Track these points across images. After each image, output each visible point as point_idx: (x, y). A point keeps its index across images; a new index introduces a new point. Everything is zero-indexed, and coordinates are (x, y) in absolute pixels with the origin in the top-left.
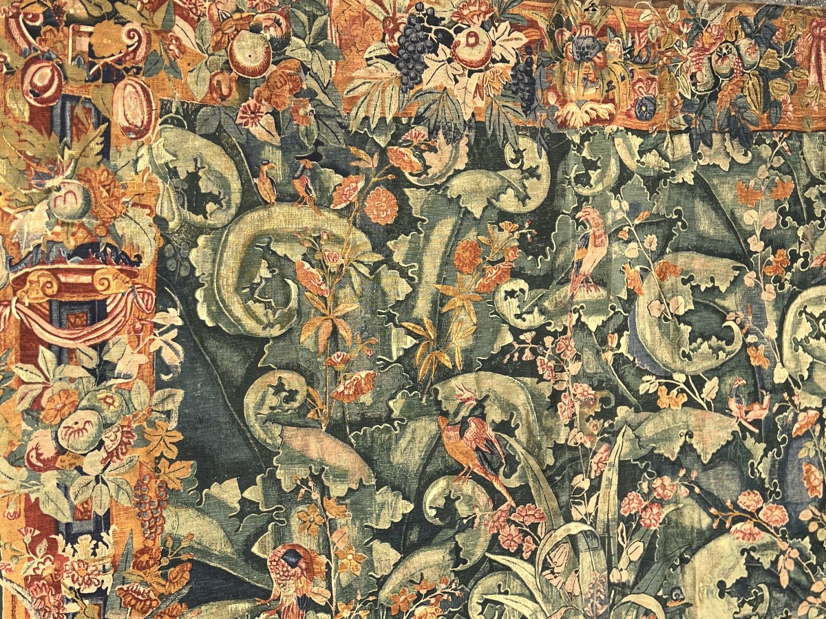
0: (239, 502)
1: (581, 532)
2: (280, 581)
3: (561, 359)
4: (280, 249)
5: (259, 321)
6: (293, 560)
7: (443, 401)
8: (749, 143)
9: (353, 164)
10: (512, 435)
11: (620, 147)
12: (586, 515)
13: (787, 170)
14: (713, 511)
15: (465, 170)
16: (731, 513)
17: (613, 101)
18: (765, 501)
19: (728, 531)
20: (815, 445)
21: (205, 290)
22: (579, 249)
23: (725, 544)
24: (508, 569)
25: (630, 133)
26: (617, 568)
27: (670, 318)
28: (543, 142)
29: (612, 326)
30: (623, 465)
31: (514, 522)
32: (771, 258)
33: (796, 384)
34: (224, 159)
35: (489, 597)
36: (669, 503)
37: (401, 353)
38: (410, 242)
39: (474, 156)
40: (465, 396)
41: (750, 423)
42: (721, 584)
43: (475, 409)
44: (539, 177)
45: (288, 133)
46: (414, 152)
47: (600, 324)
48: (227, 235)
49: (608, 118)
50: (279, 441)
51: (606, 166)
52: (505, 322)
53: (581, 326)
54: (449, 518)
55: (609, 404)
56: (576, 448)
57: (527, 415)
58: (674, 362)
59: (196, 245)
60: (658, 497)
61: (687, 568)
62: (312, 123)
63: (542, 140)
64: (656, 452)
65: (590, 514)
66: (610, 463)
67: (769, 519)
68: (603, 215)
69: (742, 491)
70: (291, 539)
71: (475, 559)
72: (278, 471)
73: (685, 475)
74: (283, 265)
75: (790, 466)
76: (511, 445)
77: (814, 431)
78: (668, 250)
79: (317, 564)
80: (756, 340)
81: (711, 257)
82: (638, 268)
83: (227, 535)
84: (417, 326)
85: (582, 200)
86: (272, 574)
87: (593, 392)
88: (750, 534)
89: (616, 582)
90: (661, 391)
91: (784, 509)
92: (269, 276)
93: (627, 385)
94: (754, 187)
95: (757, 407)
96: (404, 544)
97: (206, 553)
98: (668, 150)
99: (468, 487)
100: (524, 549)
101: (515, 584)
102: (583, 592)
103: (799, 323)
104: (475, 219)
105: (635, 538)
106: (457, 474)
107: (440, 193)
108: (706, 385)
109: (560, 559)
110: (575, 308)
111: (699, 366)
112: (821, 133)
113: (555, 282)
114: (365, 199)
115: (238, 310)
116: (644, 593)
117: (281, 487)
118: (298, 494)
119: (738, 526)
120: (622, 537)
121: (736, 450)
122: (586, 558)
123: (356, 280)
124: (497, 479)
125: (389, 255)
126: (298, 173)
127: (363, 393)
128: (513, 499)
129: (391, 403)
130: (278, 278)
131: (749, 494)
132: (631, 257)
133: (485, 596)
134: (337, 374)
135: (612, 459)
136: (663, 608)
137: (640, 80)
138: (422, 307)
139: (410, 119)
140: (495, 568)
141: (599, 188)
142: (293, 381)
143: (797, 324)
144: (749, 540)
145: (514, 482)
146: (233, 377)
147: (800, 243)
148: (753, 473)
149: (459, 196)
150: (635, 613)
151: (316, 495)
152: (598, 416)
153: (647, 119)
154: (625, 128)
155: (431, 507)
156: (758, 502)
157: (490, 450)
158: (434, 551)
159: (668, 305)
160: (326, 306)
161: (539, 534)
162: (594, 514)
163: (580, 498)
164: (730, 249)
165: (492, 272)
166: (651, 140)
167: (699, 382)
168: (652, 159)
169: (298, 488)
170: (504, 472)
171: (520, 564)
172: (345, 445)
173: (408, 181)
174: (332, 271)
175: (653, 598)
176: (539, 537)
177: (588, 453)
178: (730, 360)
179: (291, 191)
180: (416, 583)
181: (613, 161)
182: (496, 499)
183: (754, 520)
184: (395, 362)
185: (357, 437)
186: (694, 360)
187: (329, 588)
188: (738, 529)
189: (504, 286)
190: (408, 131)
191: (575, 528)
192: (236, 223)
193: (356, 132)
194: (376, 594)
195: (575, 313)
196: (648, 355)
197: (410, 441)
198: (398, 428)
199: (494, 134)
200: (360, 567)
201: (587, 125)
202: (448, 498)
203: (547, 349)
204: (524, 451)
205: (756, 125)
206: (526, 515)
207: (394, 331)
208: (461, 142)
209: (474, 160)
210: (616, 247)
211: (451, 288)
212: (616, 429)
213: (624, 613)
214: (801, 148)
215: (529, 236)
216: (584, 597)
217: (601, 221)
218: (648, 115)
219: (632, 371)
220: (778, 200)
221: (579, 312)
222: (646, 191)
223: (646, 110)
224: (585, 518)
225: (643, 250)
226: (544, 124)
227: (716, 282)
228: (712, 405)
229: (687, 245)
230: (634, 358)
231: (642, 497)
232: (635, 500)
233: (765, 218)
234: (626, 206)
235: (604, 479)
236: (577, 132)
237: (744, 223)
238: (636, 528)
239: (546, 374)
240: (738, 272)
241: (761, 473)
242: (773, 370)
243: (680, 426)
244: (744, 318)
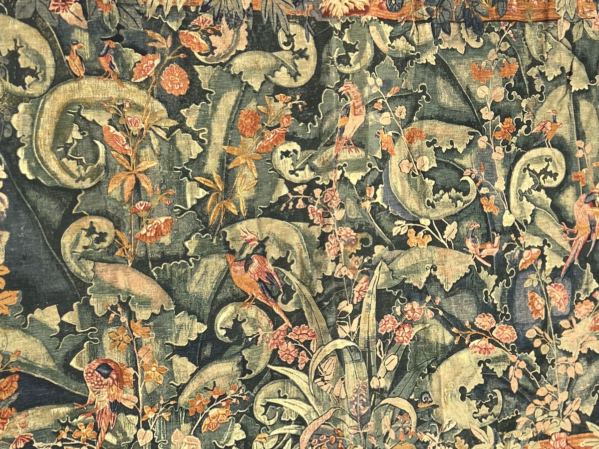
0: (59, 325)
1: (346, 347)
2: (94, 390)
3: (328, 207)
4: (89, 116)
5: (72, 175)
6: (106, 372)
7: (230, 241)
8: (481, 31)
9: (150, 44)
10: (289, 269)
11: (374, 33)
12: (350, 333)
13: (513, 53)
14: (454, 330)
15: (245, 51)
16: (469, 332)
18: (497, 322)
19: (467, 346)
20: (537, 277)
21: (25, 149)
22: (342, 117)
23: (464, 356)
24: (286, 377)
25: (382, 22)
26: (376, 377)
27: (417, 174)
28: (310, 29)
29: (369, 181)
30: (380, 293)
31: (291, 340)
32: (500, 125)
33: (521, 227)
34: (39, 39)
35: (270, 400)
36: (418, 323)
37: (195, 202)
38: (200, 110)
39: (253, 40)
40: (249, 238)
41: (483, 259)
42: (462, 390)
43: (257, 248)
44: (307, 58)
45: (94, 18)
46: (201, 36)
47: (360, 179)
48: (43, 103)
49: (364, 9)
50: (92, 274)
51: (363, 49)
52: (281, 177)
53: (344, 180)
54: (237, 337)
55: (368, 244)
56: (341, 280)
57: (301, 253)
58: (421, 209)
59: (17, 112)
60: (408, 319)
61: (434, 376)
62: (114, 10)
63: (309, 27)
64: (406, 282)
65: (353, 333)
66: (369, 291)
67: (501, 337)
68: (361, 89)
69: (478, 314)
70: (104, 354)
71: (259, 369)
72: (92, 299)
73: (430, 301)
74: (92, 129)
75: (517, 294)
76: (287, 278)
77: (536, 266)
78: (415, 118)
79: (126, 375)
80: (488, 192)
81: (451, 125)
82: (390, 133)
83: (49, 351)
84: (207, 180)
85: (344, 77)
86: (87, 384)
87: (355, 234)
88: (485, 349)
89: (376, 388)
90: (410, 233)
91: (513, 329)
92: (80, 137)
93: (382, 228)
94: (485, 67)
95: (489, 245)
96: (199, 358)
97: (32, 366)
98: (414, 36)
99: (252, 311)
100: (299, 361)
101: (292, 390)
102: (349, 396)
103: (524, 178)
104: (254, 91)
105: (391, 352)
106: (243, 301)
107: (225, 70)
108: (447, 228)
109: (329, 369)
110: (339, 166)
111: (440, 213)
112: (540, 23)
113: (322, 145)
114: (161, 74)
115: (54, 166)
116: (399, 396)
117: (94, 312)
118: (108, 318)
119: (476, 342)
120: (380, 351)
121: (473, 281)
122: (350, 368)
123: (155, 142)
124: (277, 305)
125: (182, 121)
126: (103, 52)
127: (163, 235)
128: (290, 321)
129: (187, 244)
130: (88, 139)
131: (484, 316)
132: (385, 124)
133: (267, 400)
134: (140, 219)
135: (370, 288)
136: (415, 409)
138: (212, 164)
139: (197, 7)
140: (275, 377)
141: (358, 67)
142: (103, 225)
143: (521, 179)
144: (484, 353)
145: (290, 307)
146: (51, 221)
147: (524, 113)
148: (487, 299)
149: (241, 73)
150: (391, 413)
151: (124, 319)
152: (358, 253)
153: (396, 11)
154: (378, 18)
155: (221, 328)
156: (491, 323)
157: (270, 282)
158: (225, 364)
159: (416, 163)
160: (130, 162)
161: (312, 349)
162: (356, 332)
163: (346, 320)
164: (465, 118)
165: (270, 136)
166: (400, 28)
167: (441, 226)
168: (401, 43)
169: (109, 313)
170: (282, 299)
171: (297, 374)
172: (148, 277)
173: (198, 59)
174: (134, 134)
175: (406, 401)
176: (311, 351)
177: (351, 284)
178: (467, 207)
179: (98, 67)
180: (209, 390)
181: (368, 45)
182: (276, 321)
183: (489, 338)
184: (190, 210)
185: (158, 271)
186: (437, 208)
187: (137, 394)
188: (476, 344)
189: (280, 147)
190: (196, 18)
191: (340, 344)
192: (51, 93)
193: (152, 18)
194: (176, 399)
195: (339, 170)
196: (399, 204)
197: (203, 274)
198: (193, 264)
199: (269, 21)
200: (162, 377)
201: (346, 15)
202: (235, 321)
203: (316, 199)
204: (298, 282)
205: (487, 16)
206: (301, 333)
207: (188, 184)
208: (241, 27)
209: (253, 42)
210: (372, 116)
211: (236, 149)
212: (373, 263)
213: (382, 413)
214: (524, 35)
215: (300, 106)
216: (349, 400)
217: (359, 94)
218: (397, 7)
219: (387, 217)
220: (505, 78)
221: (342, 169)
222: (396, 70)
223: (395, 3)
224: (349, 336)
225: (394, 118)
226: (310, 14)
227: (455, 145)
228: (453, 244)
229: (430, 114)
230: (388, 206)
231: (396, 319)
232: (390, 321)
233: (495, 93)
234: (380, 82)
235: (364, 304)
236: (339, 21)
237: (477, 96)
238: (391, 344)
239: (316, 219)
240: (473, 137)
241: (493, 299)
242: (502, 216)
243: (426, 261)
244: (478, 174)
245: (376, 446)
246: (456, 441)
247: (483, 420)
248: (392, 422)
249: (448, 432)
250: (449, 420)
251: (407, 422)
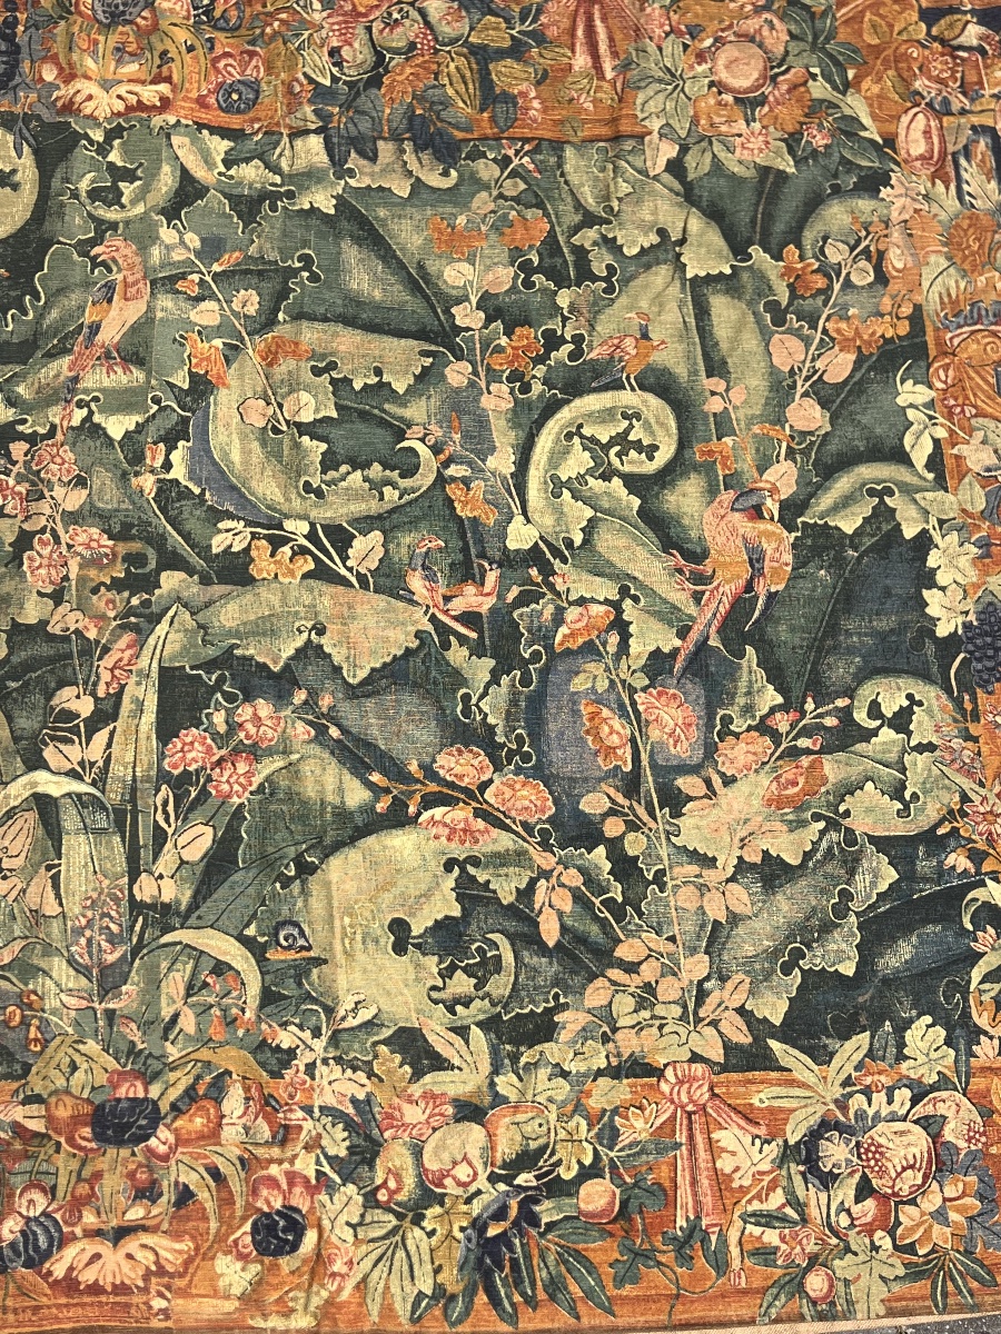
1: (69, 795)
3: (42, 481)
8: (454, 159)
11: (184, 150)
12: (82, 763)
13: (534, 199)
14: (375, 777)
16: (418, 786)
17: (168, 80)
18: (498, 768)
19: (414, 821)
20: (607, 669)
22: (94, 304)
23: (401, 843)
25: (205, 132)
26: (152, 874)
27: (285, 428)
28: (27, 135)
29: (153, 432)
30: (169, 678)
32: (504, 341)
33: (556, 553)
36: (270, 752)
41: (455, 618)
42: (399, 928)
47: (132, 428)
49: (158, 104)
51: (153, 174)
53: (91, 429)
55: (144, 565)
56: (66, 639)
58: (288, 500)
60: (246, 742)
61: (314, 882)
63: (25, 131)
64: (237, 652)
65: (92, 764)
66: (141, 670)
67: (509, 804)
68: (143, 249)
69: (443, 746)
73: (306, 702)
75: (551, 705)
77: (604, 644)
78: (281, 316)
80: (467, 474)
81: (376, 335)
82: (218, 343)
85: (103, 228)
87: (111, 543)
88: (465, 831)
89: (148, 901)
90: (258, 548)
91: (542, 787)
93: (187, 537)
94: (466, 227)
95: (470, 589)
98: (283, 159)
102: (69, 913)
103: (567, 451)
105: (198, 816)
108: (355, 543)
109: (16, 841)
110: (81, 400)
111: (337, 510)
112: (601, 144)
113: (39, 354)
116: (212, 927)
119: (438, 812)
120: (165, 812)
121: (428, 668)
122: (77, 848)
131: (460, 751)
132: (205, 323)
135: (144, 662)
136: (258, 962)
137: (227, 55)
141: (140, 209)
143: (558, 455)
144: (463, 842)
147: (565, 319)
148: (467, 712)
150: (189, 967)
152: (117, 585)
153: (239, 111)
154: (195, 123)
156: (480, 770)
159: (280, 406)
162: (101, 763)
163: (69, 730)
164: (414, 323)
166: (250, 145)
167: (340, 538)
168: (251, 173)
175: (232, 939)
177: (90, 651)
178: (410, 503)
181: (166, 169)
183: (474, 804)
186: (330, 498)
188: (437, 818)
191: (50, 784)
195: (80, 407)
196: (233, 488)
201: (119, 114)
203: (14, 463)
205: (468, 130)
210: (166, 302)
212: (154, 609)
213: (164, 965)
214: (560, 165)
216: (69, 923)
217: (138, 260)
218: (242, 106)
219: (198, 512)
220: (517, 248)
221: (89, 407)
222: (235, 220)
223: (240, 99)
224: (80, 770)
225: (229, 313)
226: (30, 109)
227: (385, 376)
228: (371, 580)
229: (322, 310)
230: (203, 490)
231: (213, 740)
232: (196, 744)
233: (491, 276)
234: (193, 240)
235: (126, 699)
236: (99, 125)
237: (445, 282)
238: (197, 798)
239: (10, 505)
240: (431, 360)
241: (486, 715)
242: (505, 528)
243: (297, 613)
244: (444, 436)
245: (141, 1046)
246: (376, 1056)
247: (459, 1008)
248: (190, 990)
249: (352, 1029)
250: (356, 998)
251: (234, 994)
